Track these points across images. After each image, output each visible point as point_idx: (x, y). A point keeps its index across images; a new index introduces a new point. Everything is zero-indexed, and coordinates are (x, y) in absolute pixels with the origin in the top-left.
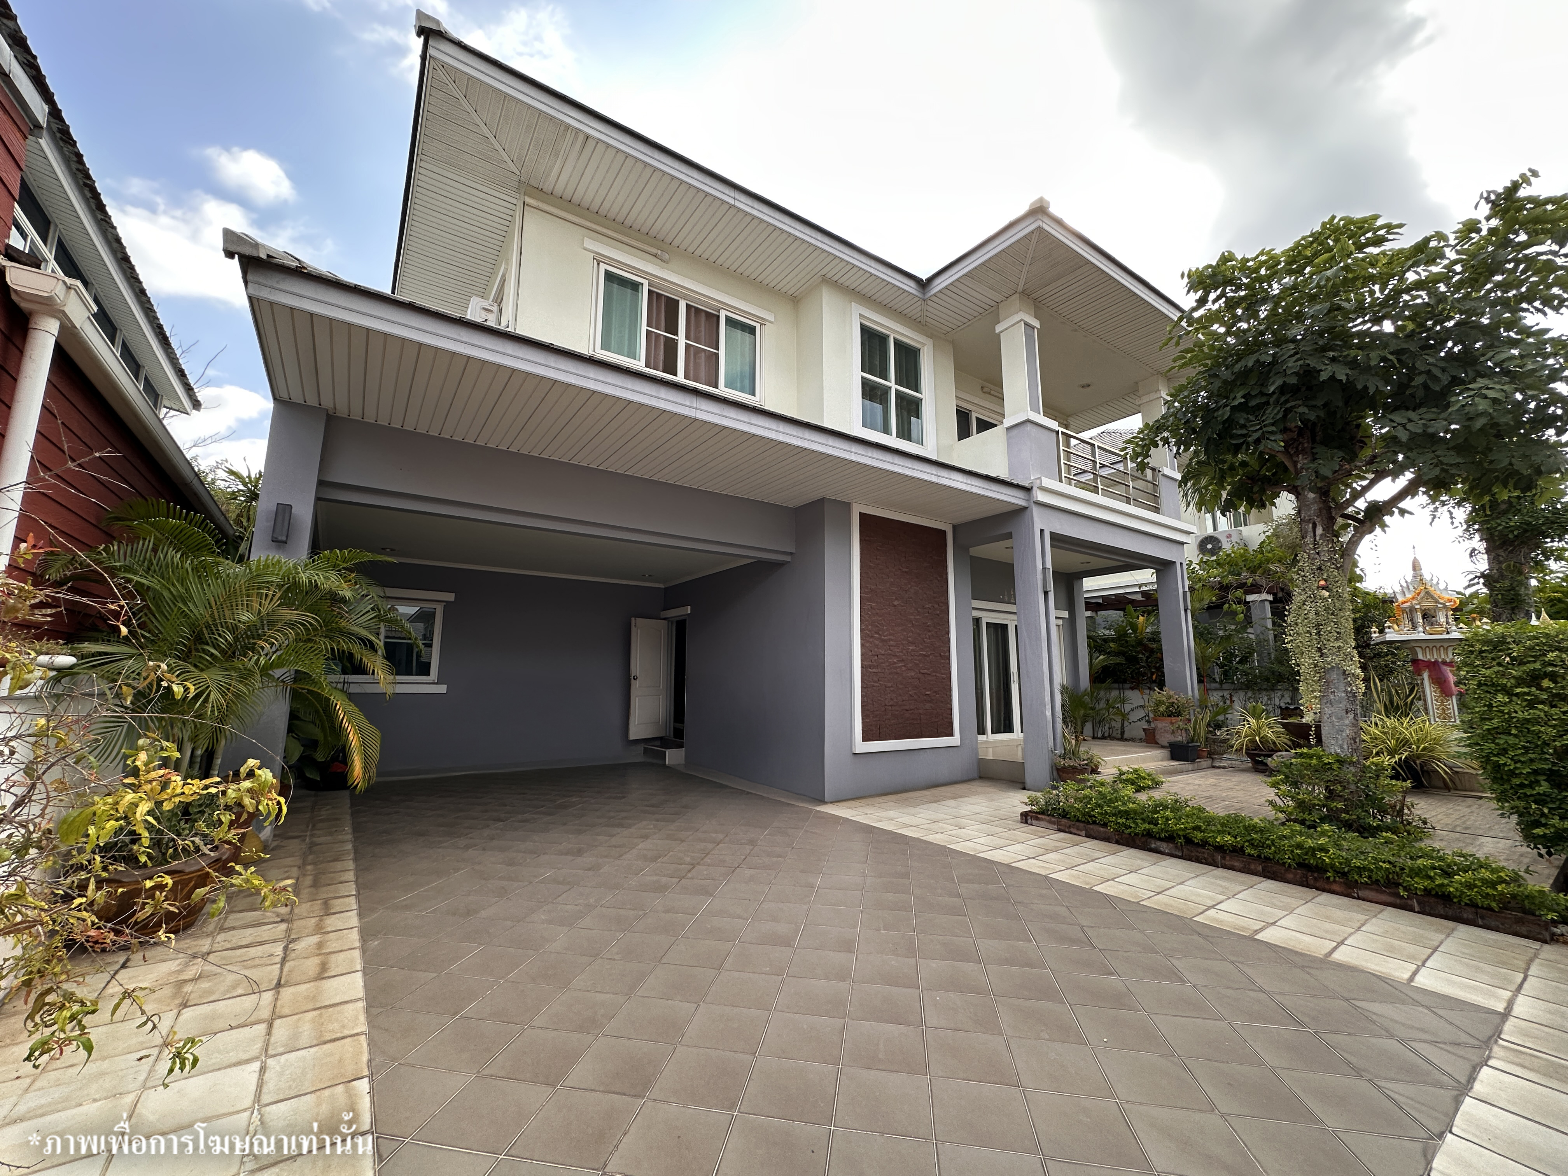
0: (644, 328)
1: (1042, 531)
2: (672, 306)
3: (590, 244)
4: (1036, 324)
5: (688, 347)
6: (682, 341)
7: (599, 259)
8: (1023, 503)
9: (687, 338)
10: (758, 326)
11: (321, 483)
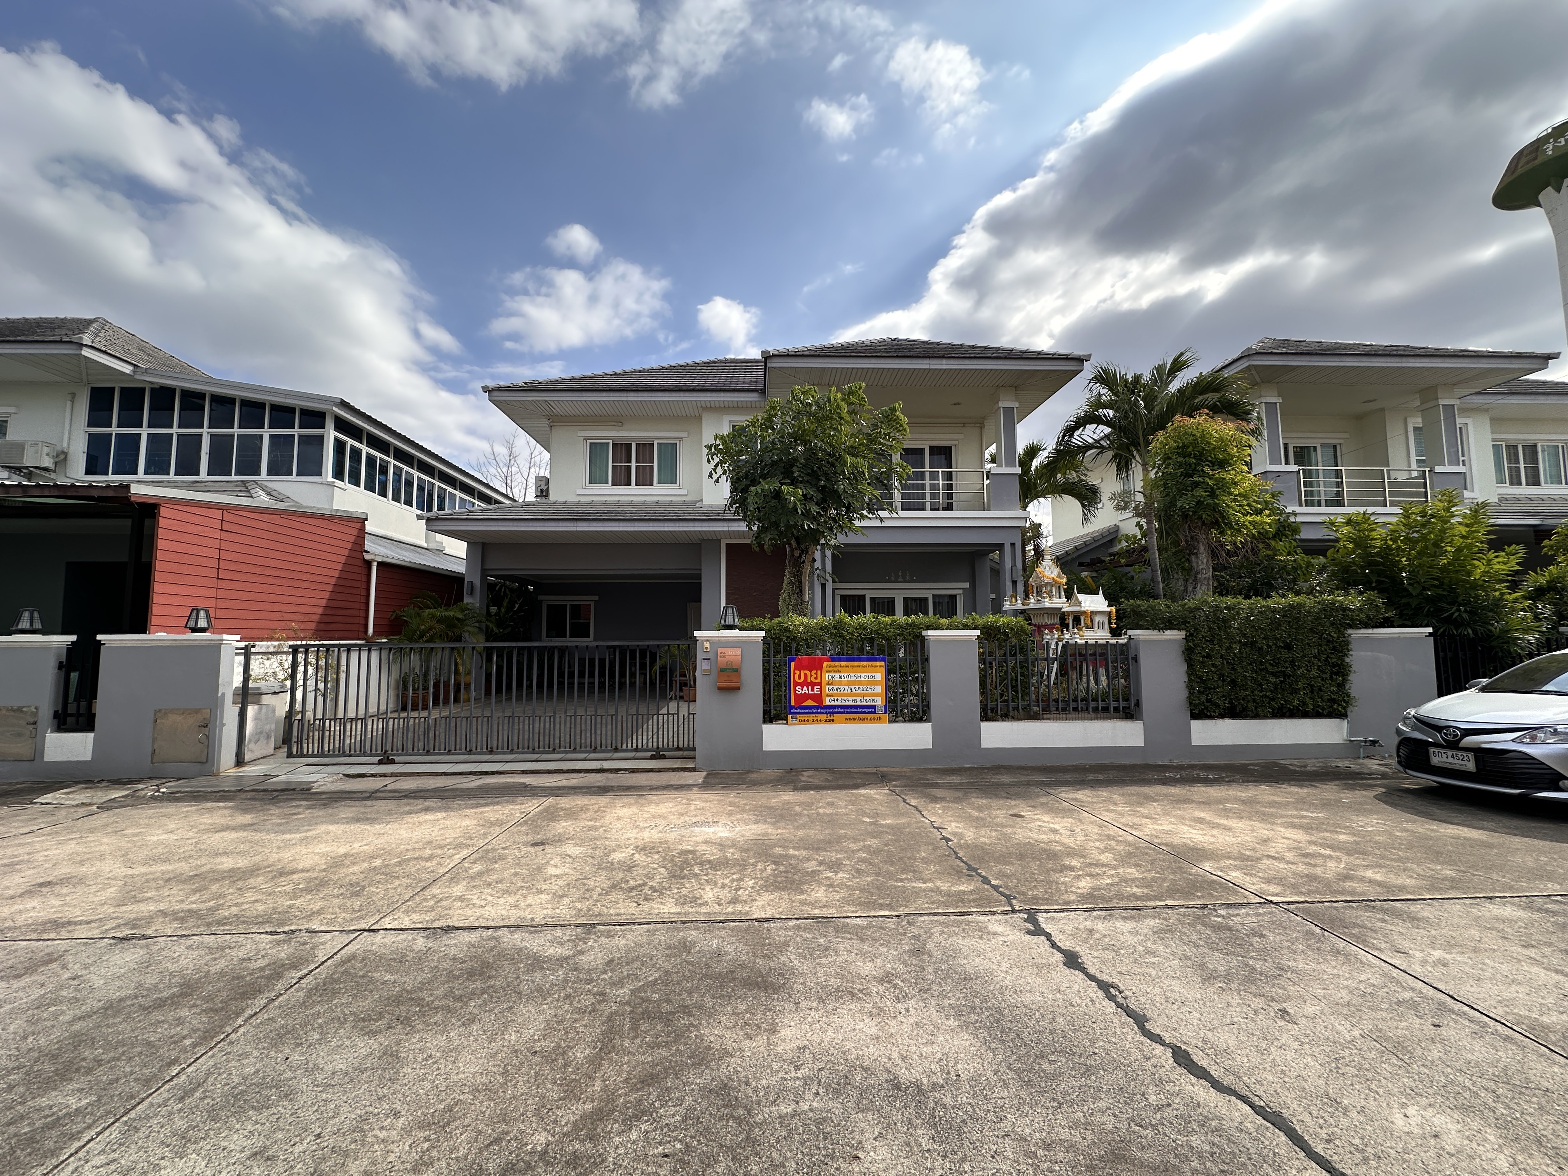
0: (611, 464)
2: (627, 448)
5: (636, 467)
6: (633, 465)
9: (636, 462)
10: (677, 442)
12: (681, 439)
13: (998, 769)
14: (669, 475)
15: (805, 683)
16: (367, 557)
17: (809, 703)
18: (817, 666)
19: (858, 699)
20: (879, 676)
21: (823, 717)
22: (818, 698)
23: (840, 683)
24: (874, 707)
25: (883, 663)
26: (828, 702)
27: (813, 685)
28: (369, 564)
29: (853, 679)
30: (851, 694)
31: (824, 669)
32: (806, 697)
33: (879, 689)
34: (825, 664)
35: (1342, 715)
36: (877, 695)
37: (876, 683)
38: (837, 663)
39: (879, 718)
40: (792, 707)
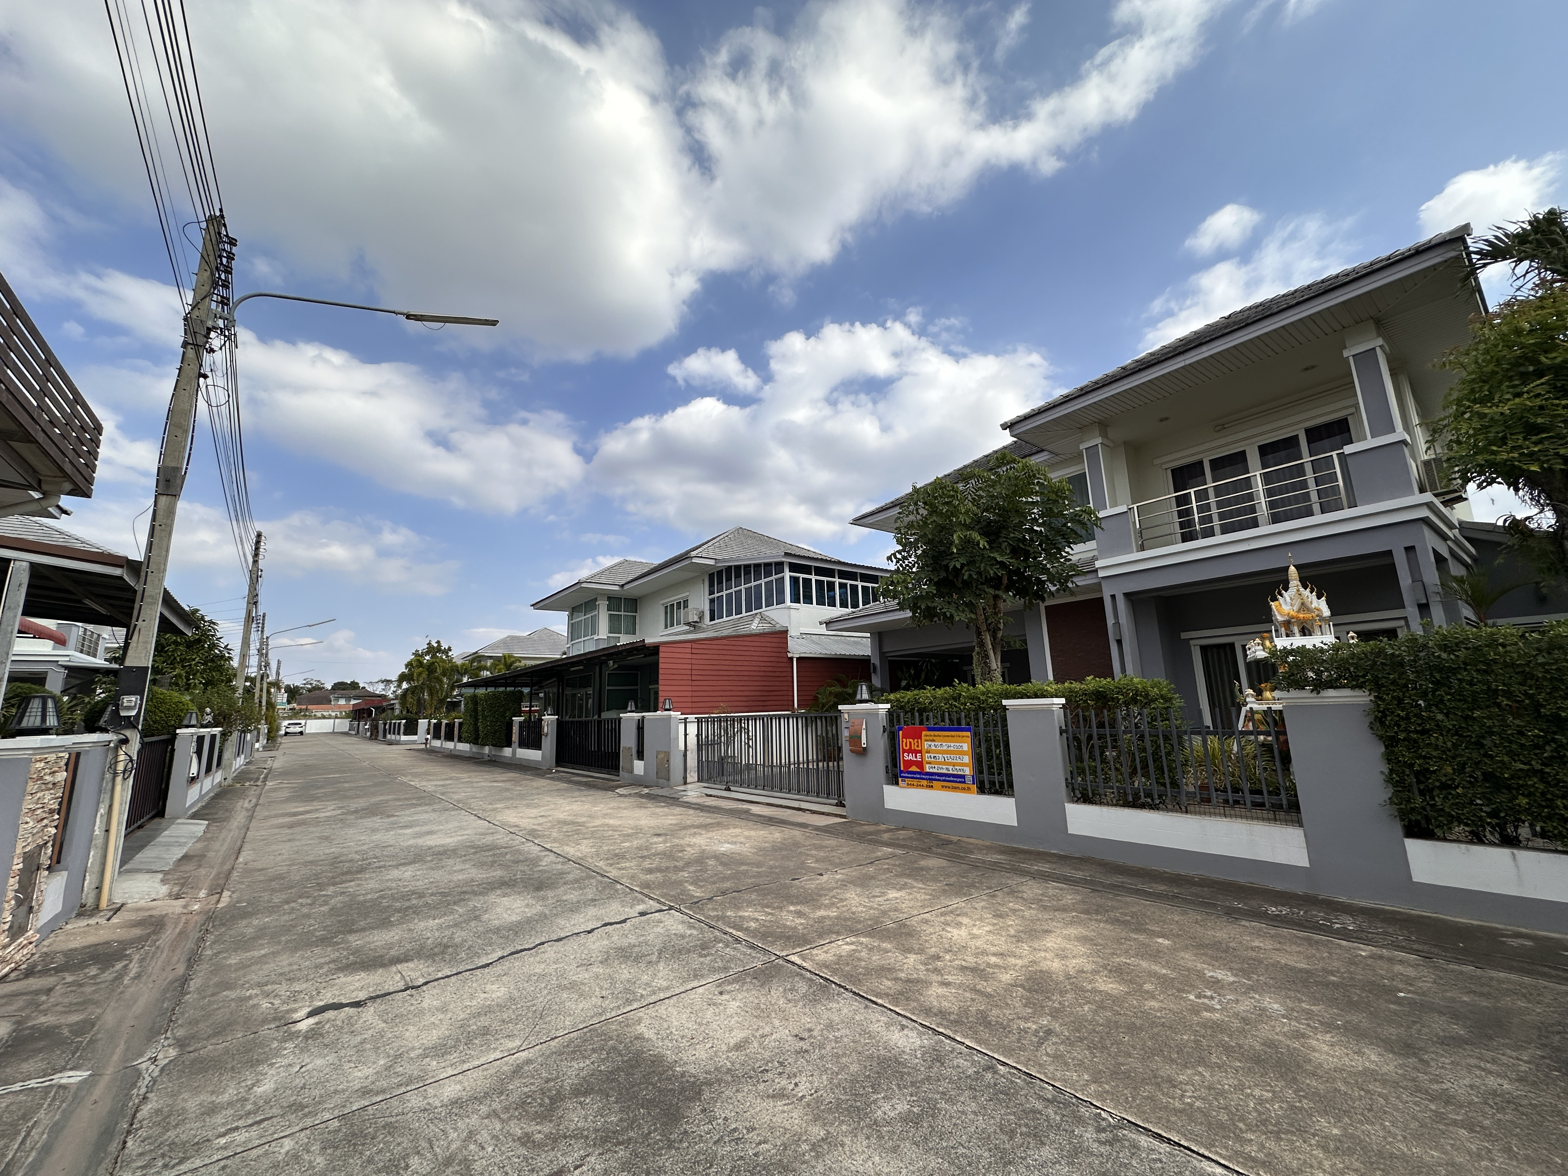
1: (1113, 597)
11: (881, 653)
15: (910, 751)
16: (790, 655)
17: (914, 769)
18: (918, 736)
19: (950, 768)
20: (966, 747)
21: (924, 783)
22: (920, 764)
23: (936, 752)
24: (963, 777)
25: (968, 734)
26: (927, 768)
27: (916, 752)
28: (792, 659)
29: (945, 748)
30: (945, 763)
31: (923, 738)
32: (910, 763)
33: (967, 759)
34: (924, 733)
36: (966, 765)
38: (932, 733)
39: (969, 789)
40: (901, 772)
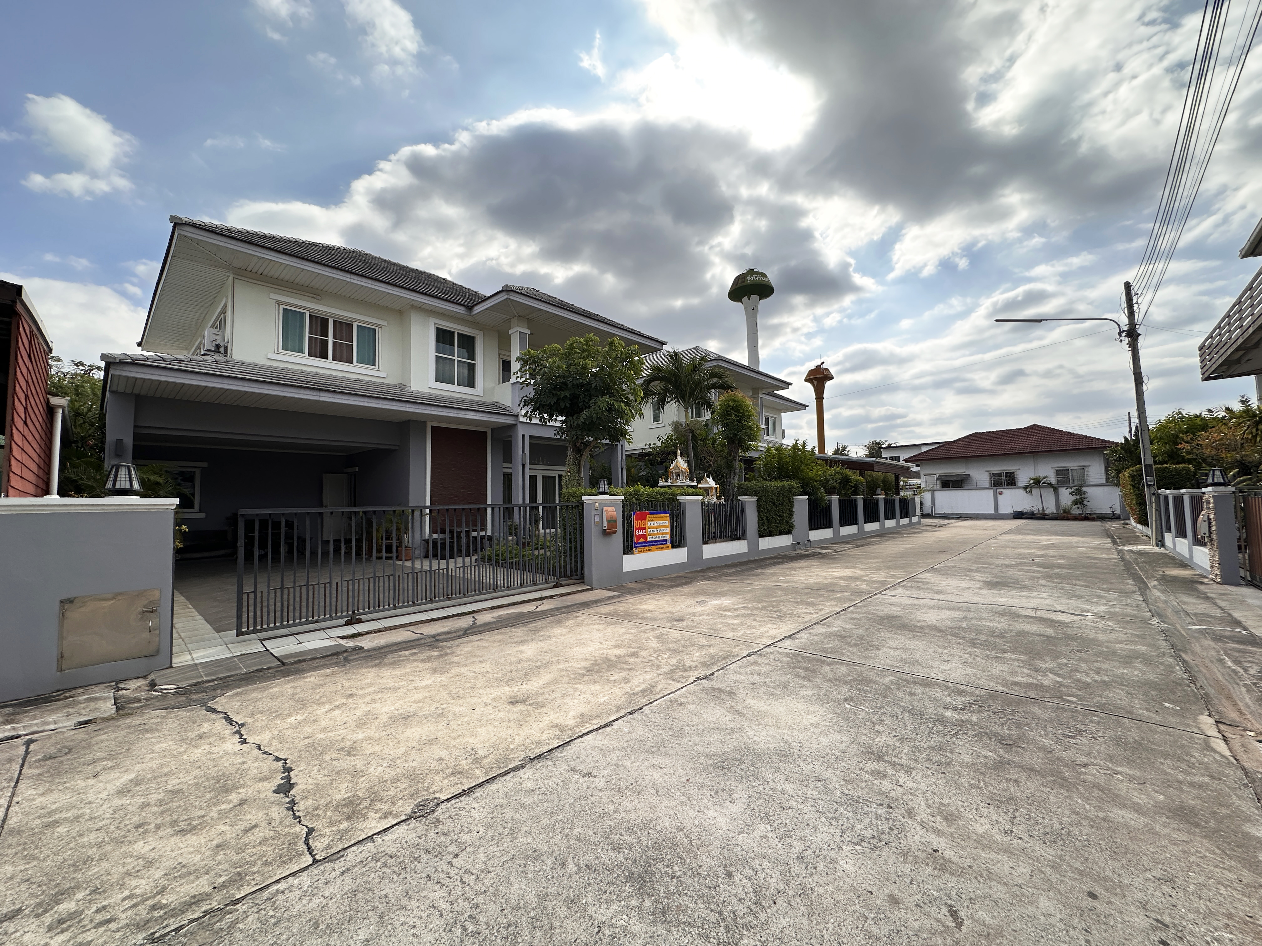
0: (307, 335)
1: (524, 436)
2: (325, 322)
3: (273, 296)
4: (528, 332)
5: (334, 343)
6: (331, 340)
7: (279, 303)
8: (513, 422)
9: (334, 338)
10: (377, 329)
11: (135, 426)
12: (380, 326)
13: (710, 569)
14: (369, 359)
15: (638, 529)
16: (53, 401)
17: (642, 540)
18: (644, 518)
19: (660, 536)
20: (668, 523)
21: (647, 548)
22: (644, 537)
23: (654, 527)
24: (666, 540)
25: (668, 515)
26: (649, 539)
27: (643, 529)
29: (657, 524)
30: (658, 534)
31: (647, 519)
32: (639, 537)
33: (668, 530)
34: (647, 517)
35: (789, 532)
36: (667, 533)
37: (666, 527)
38: (651, 516)
39: (668, 547)
40: (635, 544)
